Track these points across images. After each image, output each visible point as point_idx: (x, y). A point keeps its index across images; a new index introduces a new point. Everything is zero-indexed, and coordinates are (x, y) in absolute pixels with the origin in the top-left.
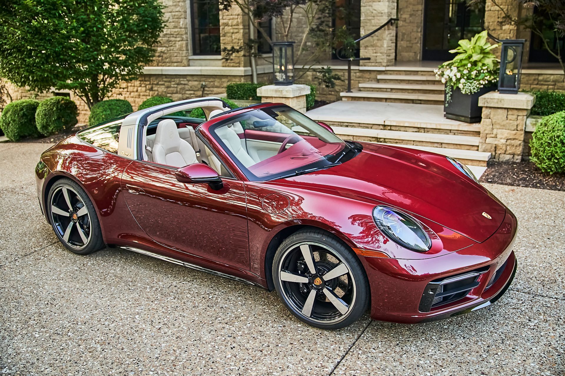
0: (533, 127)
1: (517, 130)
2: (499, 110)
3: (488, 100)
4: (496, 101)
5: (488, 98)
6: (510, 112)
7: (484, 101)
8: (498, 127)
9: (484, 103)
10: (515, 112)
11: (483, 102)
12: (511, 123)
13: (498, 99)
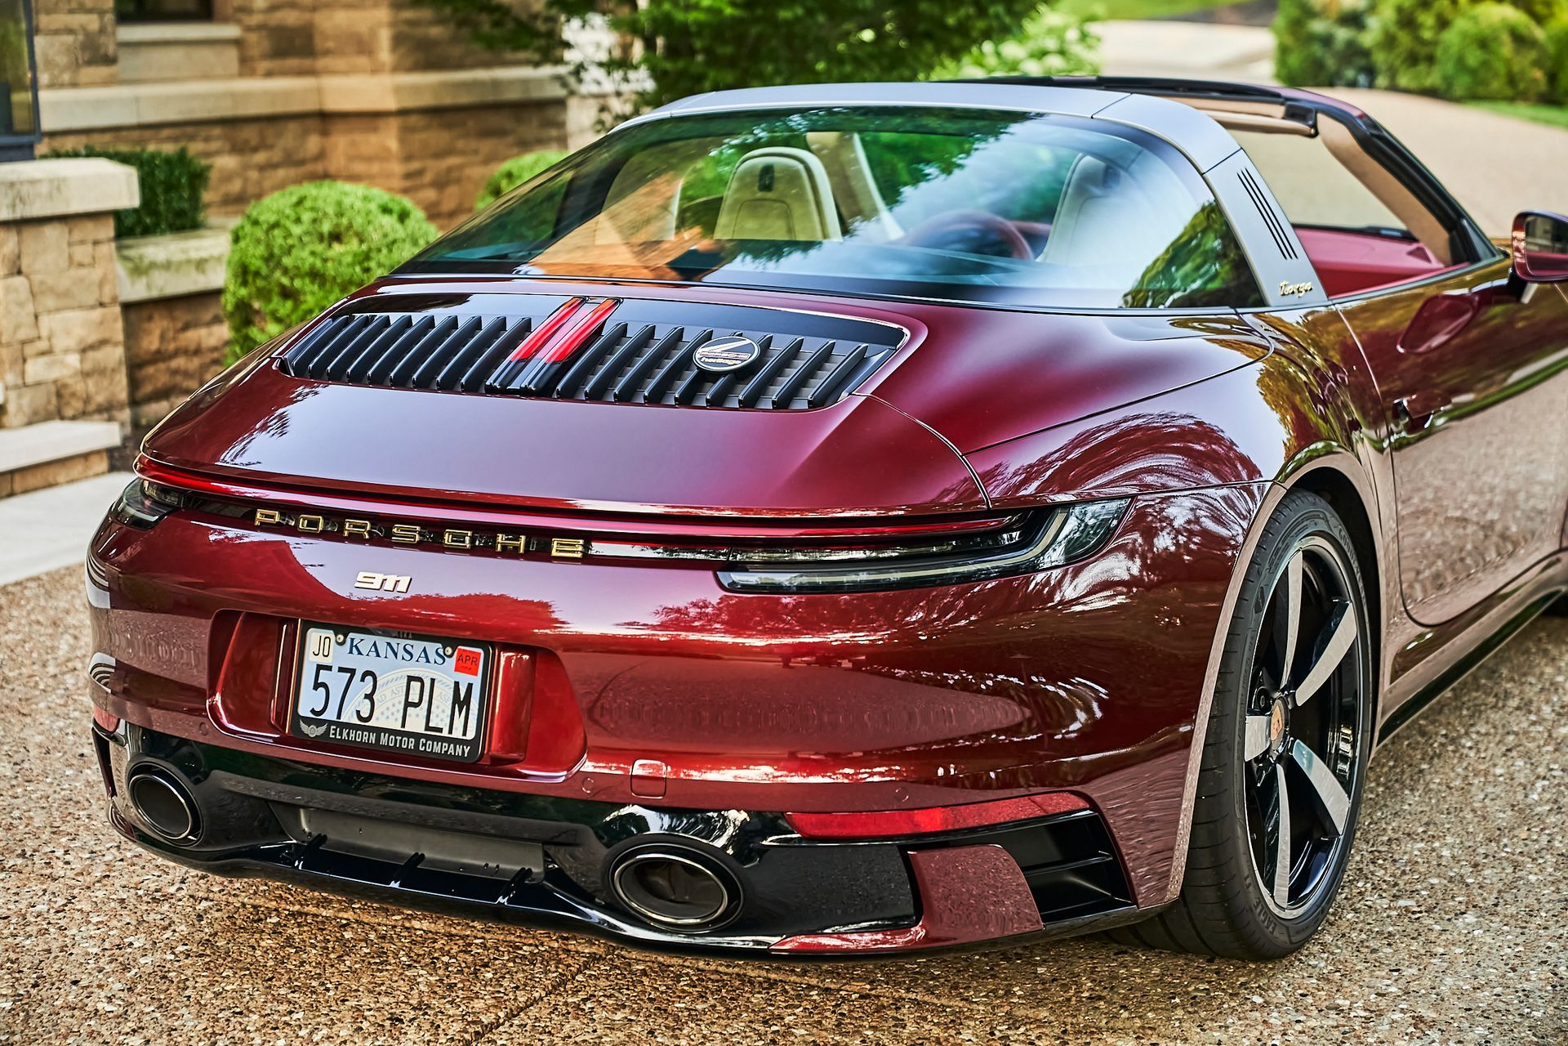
0: (133, 284)
1: (102, 305)
2: (51, 232)
3: (25, 189)
4: (44, 189)
5: (22, 183)
6: (77, 235)
7: (11, 194)
8: (50, 302)
9: (14, 206)
10: (90, 230)
11: (8, 201)
12: (82, 280)
13: (51, 181)
